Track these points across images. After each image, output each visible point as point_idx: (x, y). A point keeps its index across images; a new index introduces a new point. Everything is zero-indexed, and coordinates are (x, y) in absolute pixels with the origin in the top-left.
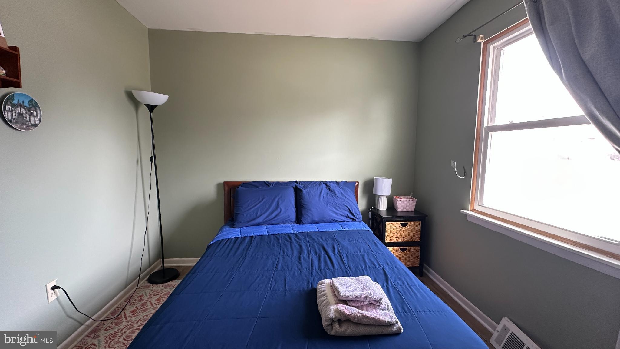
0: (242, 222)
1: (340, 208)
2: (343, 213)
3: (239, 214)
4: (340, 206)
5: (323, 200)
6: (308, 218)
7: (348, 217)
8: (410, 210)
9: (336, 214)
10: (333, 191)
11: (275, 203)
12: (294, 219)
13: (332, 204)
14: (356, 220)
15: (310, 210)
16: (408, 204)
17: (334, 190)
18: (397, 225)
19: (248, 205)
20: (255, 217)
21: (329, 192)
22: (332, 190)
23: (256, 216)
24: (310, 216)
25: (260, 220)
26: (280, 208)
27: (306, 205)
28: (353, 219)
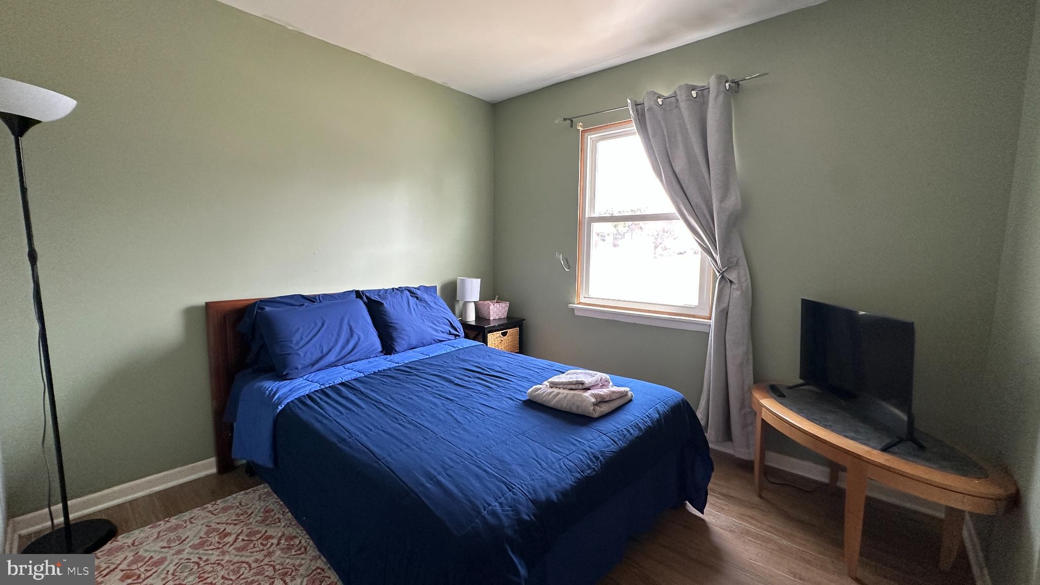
0: (300, 367)
1: (438, 322)
2: (443, 328)
3: (290, 354)
4: (439, 320)
5: (415, 313)
6: (404, 342)
7: (450, 333)
8: (503, 317)
9: (436, 330)
10: (423, 300)
11: (345, 327)
12: (380, 349)
13: (427, 318)
14: (459, 336)
15: (405, 330)
16: (501, 309)
17: (424, 298)
18: (498, 335)
19: (301, 337)
20: (320, 355)
21: (418, 302)
22: (421, 299)
23: (322, 352)
24: (406, 338)
25: (331, 358)
26: (357, 334)
27: (396, 324)
28: (456, 335)
